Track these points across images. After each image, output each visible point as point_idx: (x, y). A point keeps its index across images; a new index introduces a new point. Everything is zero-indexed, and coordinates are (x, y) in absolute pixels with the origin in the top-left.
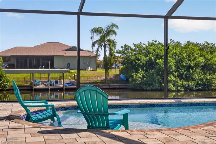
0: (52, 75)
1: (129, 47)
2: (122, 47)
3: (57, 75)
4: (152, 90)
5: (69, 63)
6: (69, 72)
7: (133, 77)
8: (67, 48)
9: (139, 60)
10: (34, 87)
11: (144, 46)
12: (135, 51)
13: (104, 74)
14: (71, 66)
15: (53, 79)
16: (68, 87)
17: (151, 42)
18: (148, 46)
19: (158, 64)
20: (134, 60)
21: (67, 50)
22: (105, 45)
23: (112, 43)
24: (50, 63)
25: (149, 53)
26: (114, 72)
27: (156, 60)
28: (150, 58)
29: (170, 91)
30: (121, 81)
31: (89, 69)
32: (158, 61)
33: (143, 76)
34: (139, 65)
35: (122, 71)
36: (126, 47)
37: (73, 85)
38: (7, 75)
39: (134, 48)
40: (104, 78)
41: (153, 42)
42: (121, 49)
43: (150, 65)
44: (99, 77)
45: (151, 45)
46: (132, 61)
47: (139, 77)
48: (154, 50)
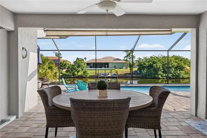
0: (107, 71)
1: (141, 59)
2: (138, 59)
3: (109, 71)
4: (151, 78)
5: (115, 66)
6: (115, 70)
7: (142, 72)
8: (115, 59)
9: (145, 64)
10: (99, 76)
11: (148, 58)
12: (144, 60)
13: (130, 70)
14: (116, 67)
15: (107, 73)
16: (114, 76)
17: (151, 56)
18: (150, 58)
19: (154, 66)
20: (143, 65)
21: (114, 60)
22: (130, 58)
23: (133, 57)
24: (106, 66)
25: (150, 61)
26: (135, 69)
27: (153, 64)
28: (151, 63)
29: (159, 78)
30: (138, 74)
31: (124, 68)
32: (154, 65)
33: (147, 72)
34: (145, 67)
35: (139, 69)
36: (140, 59)
37: (116, 75)
38: (88, 71)
39: (143, 59)
40: (130, 72)
41: (153, 56)
42: (137, 60)
43: (151, 66)
44: (128, 72)
45: (152, 57)
46: (142, 65)
47: (145, 72)
48: (153, 60)
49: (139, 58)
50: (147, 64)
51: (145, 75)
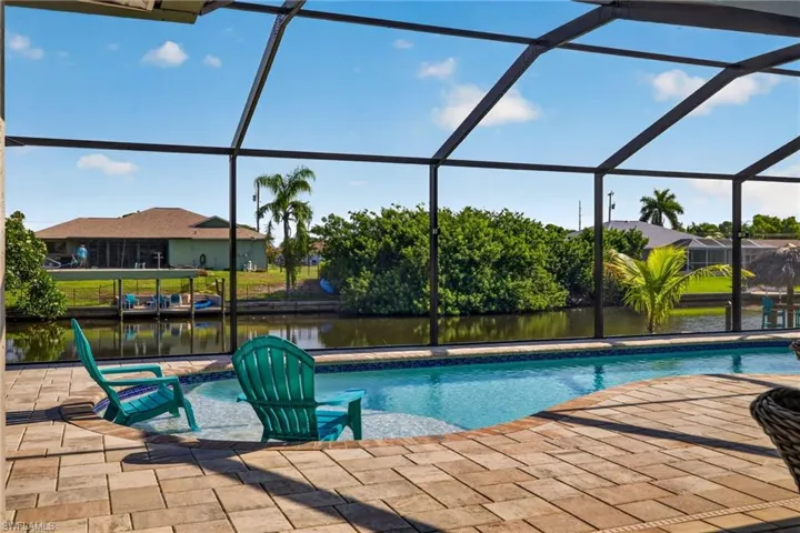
0: (165, 283)
1: (339, 218)
2: (324, 220)
3: (176, 283)
4: (391, 315)
5: (203, 255)
6: (205, 275)
7: (348, 285)
8: (201, 221)
9: (361, 247)
10: (123, 312)
11: (373, 217)
12: (352, 227)
13: (285, 278)
14: (209, 264)
15: (168, 291)
16: (204, 309)
17: (387, 208)
18: (380, 216)
19: (403, 257)
20: (352, 249)
21: (198, 226)
22: (287, 215)
23: (303, 211)
24: (159, 255)
25: (384, 232)
26: (307, 273)
27: (398, 248)
28: (387, 244)
30: (324, 295)
31: (250, 268)
32: (403, 252)
33: (371, 284)
34: (361, 259)
35: (323, 273)
36: (335, 221)
37: (213, 304)
38: (58, 283)
39: (351, 221)
40: (283, 288)
41: (394, 208)
42: (322, 224)
43: (388, 258)
44: (273, 286)
45: (389, 214)
46: (346, 251)
47: (362, 287)
48: (395, 226)
49: (332, 216)
50: (372, 246)
51: (363, 301)
